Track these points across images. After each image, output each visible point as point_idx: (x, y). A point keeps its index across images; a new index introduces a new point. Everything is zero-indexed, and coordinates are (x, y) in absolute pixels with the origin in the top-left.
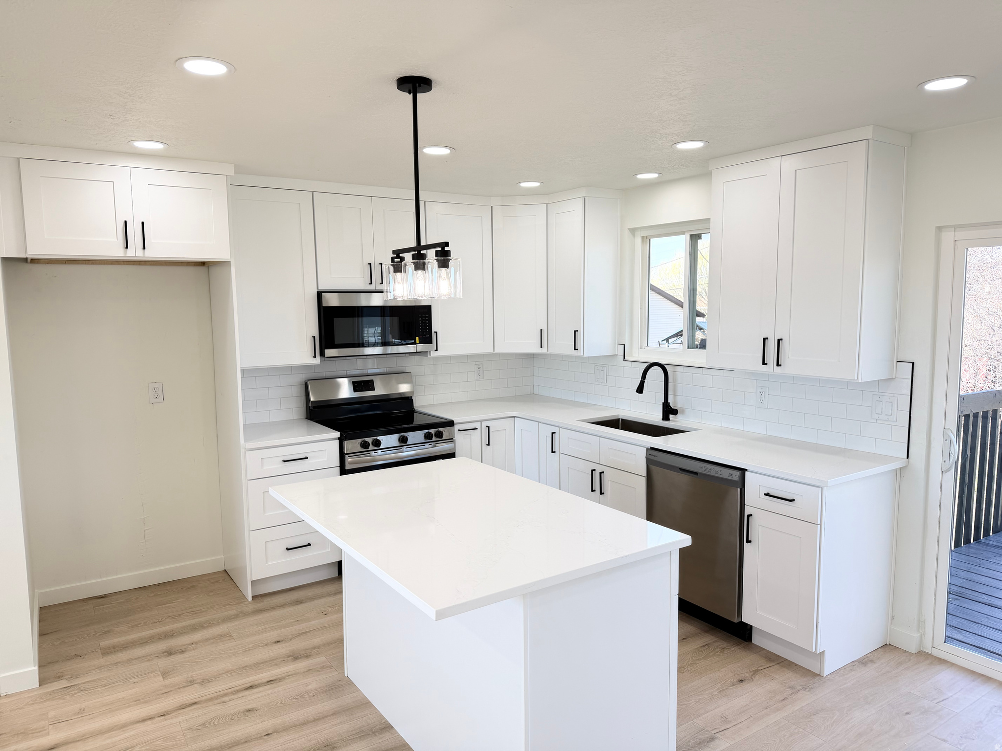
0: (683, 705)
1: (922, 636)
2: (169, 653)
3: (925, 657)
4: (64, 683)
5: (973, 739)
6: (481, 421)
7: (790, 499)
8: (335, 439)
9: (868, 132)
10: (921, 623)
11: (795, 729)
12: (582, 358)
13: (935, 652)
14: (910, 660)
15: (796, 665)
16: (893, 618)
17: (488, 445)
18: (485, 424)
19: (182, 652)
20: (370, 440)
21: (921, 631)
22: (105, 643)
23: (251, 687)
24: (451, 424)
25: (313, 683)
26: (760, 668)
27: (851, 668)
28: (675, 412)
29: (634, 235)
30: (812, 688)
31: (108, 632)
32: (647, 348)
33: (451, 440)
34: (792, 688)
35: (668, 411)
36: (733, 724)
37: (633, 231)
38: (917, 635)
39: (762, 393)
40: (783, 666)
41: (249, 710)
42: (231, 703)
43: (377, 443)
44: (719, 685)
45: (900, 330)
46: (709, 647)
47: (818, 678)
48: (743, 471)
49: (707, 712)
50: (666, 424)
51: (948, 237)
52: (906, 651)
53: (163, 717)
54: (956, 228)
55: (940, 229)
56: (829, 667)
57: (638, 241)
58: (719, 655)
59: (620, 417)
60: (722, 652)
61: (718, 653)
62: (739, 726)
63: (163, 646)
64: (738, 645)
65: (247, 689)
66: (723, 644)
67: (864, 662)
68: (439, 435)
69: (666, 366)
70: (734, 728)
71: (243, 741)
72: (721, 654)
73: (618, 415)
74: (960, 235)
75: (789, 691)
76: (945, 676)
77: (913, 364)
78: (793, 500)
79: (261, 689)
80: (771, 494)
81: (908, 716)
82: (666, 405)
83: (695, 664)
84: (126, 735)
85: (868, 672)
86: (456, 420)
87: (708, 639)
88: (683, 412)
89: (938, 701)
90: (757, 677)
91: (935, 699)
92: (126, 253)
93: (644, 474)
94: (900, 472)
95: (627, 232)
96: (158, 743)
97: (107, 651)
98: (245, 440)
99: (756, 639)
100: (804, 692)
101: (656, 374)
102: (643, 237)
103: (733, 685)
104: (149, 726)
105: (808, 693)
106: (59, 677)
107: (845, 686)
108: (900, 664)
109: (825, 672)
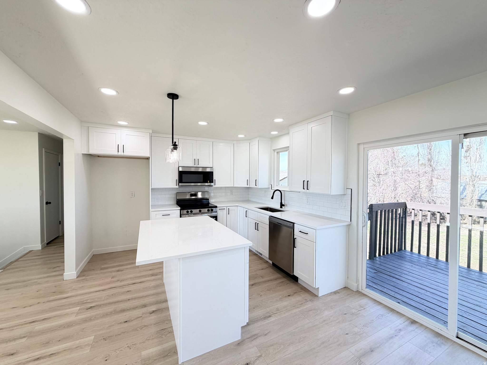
0: (265, 302)
1: (358, 285)
2: (118, 271)
3: (359, 293)
4: (84, 278)
5: (368, 327)
6: (227, 207)
7: (306, 233)
8: (179, 210)
9: (331, 113)
10: (357, 281)
11: (301, 316)
12: (258, 188)
13: (363, 292)
14: (353, 293)
15: (311, 291)
16: (348, 278)
17: (229, 214)
18: (228, 208)
19: (122, 271)
20: (189, 211)
21: (357, 283)
22: (103, 266)
23: (134, 284)
24: (216, 207)
25: (153, 284)
26: (297, 292)
27: (330, 294)
28: (284, 205)
29: (275, 152)
30: (313, 301)
31: (106, 263)
32: (279, 186)
33: (216, 212)
34: (306, 300)
35: (282, 205)
36: (279, 311)
37: (274, 150)
38: (356, 285)
39: (308, 200)
40: (306, 292)
41: (128, 291)
42: (126, 288)
43: (191, 212)
44: (281, 297)
45: (347, 178)
46: (283, 283)
47: (317, 297)
48: (294, 223)
49: (272, 306)
50: (281, 209)
51: (361, 147)
52: (352, 290)
53: (103, 291)
54: (364, 143)
55: (359, 144)
56: (321, 294)
57: (276, 153)
58: (285, 286)
59: (269, 207)
60: (287, 285)
61: (285, 285)
62: (281, 312)
63: (117, 269)
64: (293, 283)
65: (132, 284)
66: (288, 282)
67: (335, 293)
68: (212, 210)
69: (281, 191)
70: (279, 313)
71: (120, 301)
72: (286, 285)
73: (268, 206)
74: (366, 146)
75: (304, 301)
76: (364, 301)
77: (351, 189)
78: (307, 234)
79: (137, 284)
80: (301, 231)
81: (345, 315)
82: (281, 203)
83: (276, 288)
84: (89, 296)
85: (337, 297)
86: (218, 206)
87: (284, 280)
88: (286, 206)
89: (359, 310)
90: (295, 295)
91: (357, 309)
92: (118, 153)
93: (269, 225)
94: (349, 226)
95: (272, 150)
96: (96, 299)
97: (102, 269)
98: (151, 209)
99: (299, 281)
100: (310, 302)
101: (277, 194)
102: (277, 152)
103: (286, 297)
104: (98, 293)
105: (311, 302)
106: (84, 276)
107: (325, 301)
108: (349, 294)
109: (319, 295)
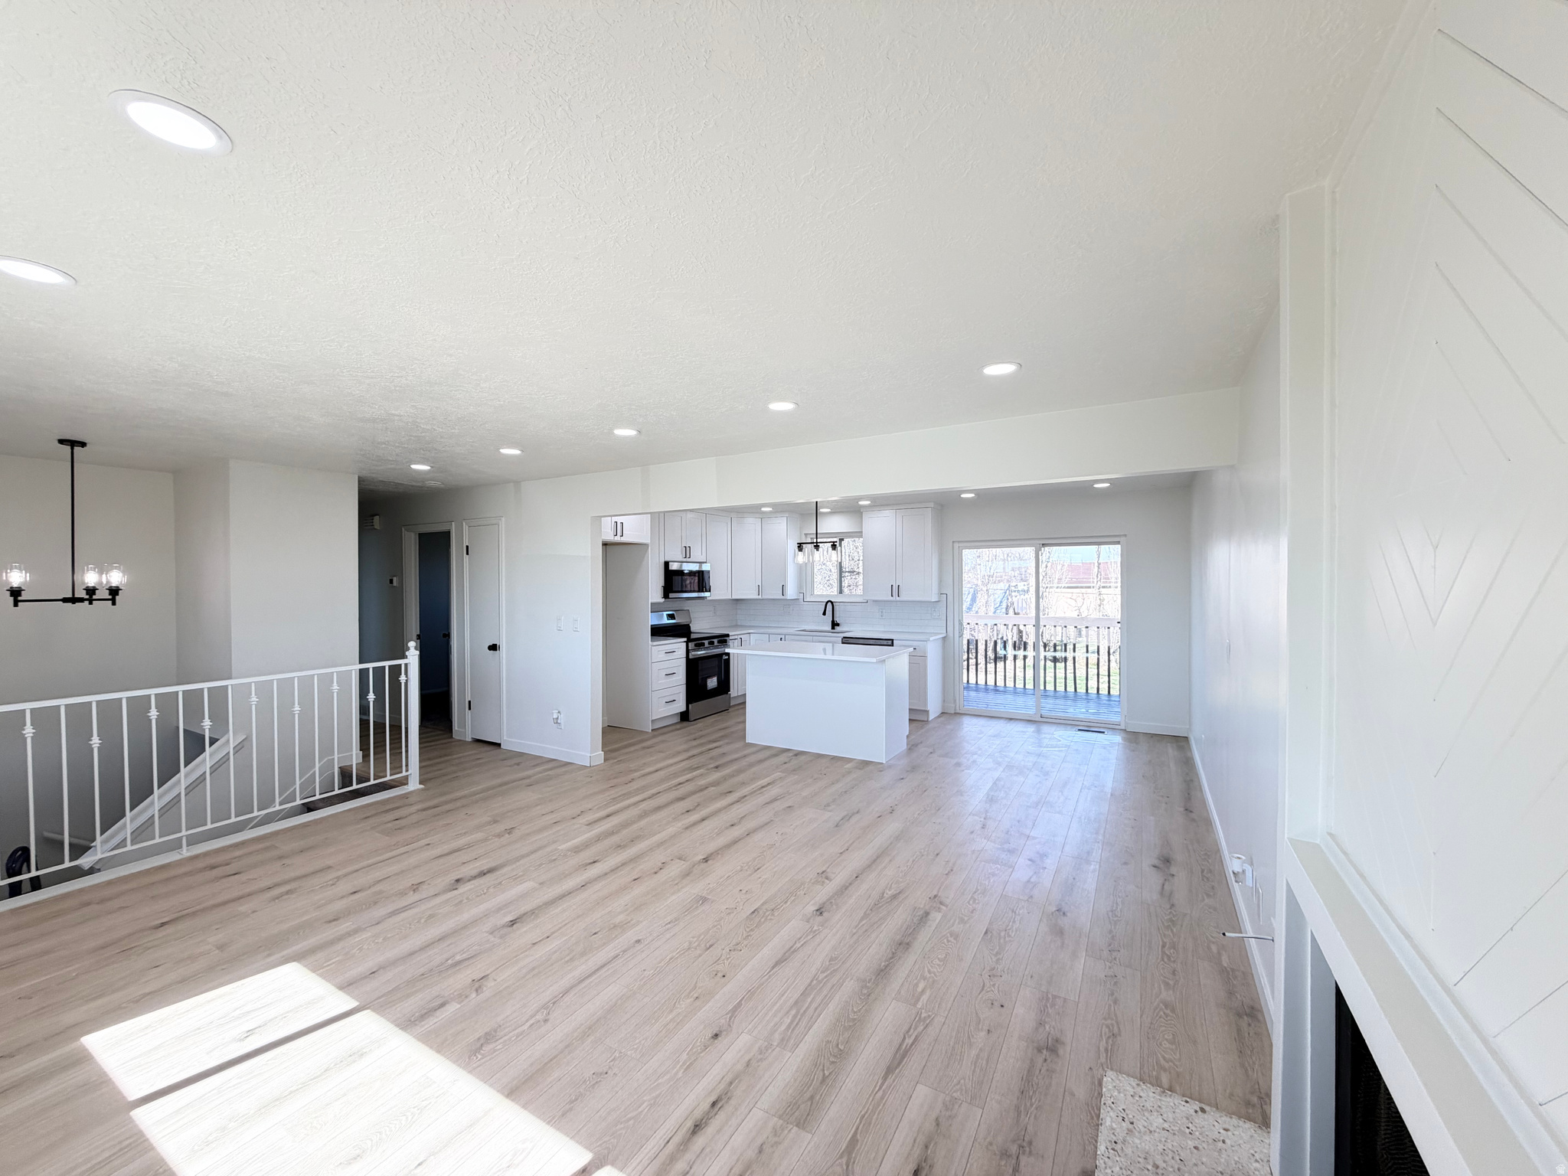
9: (931, 504)
12: (787, 600)
13: (960, 711)
20: (699, 642)
24: (728, 635)
28: (838, 625)
35: (834, 625)
38: (953, 705)
39: (882, 612)
48: (893, 640)
51: (956, 545)
54: (959, 542)
55: (954, 541)
74: (961, 545)
77: (946, 595)
82: (833, 621)
94: (944, 638)
